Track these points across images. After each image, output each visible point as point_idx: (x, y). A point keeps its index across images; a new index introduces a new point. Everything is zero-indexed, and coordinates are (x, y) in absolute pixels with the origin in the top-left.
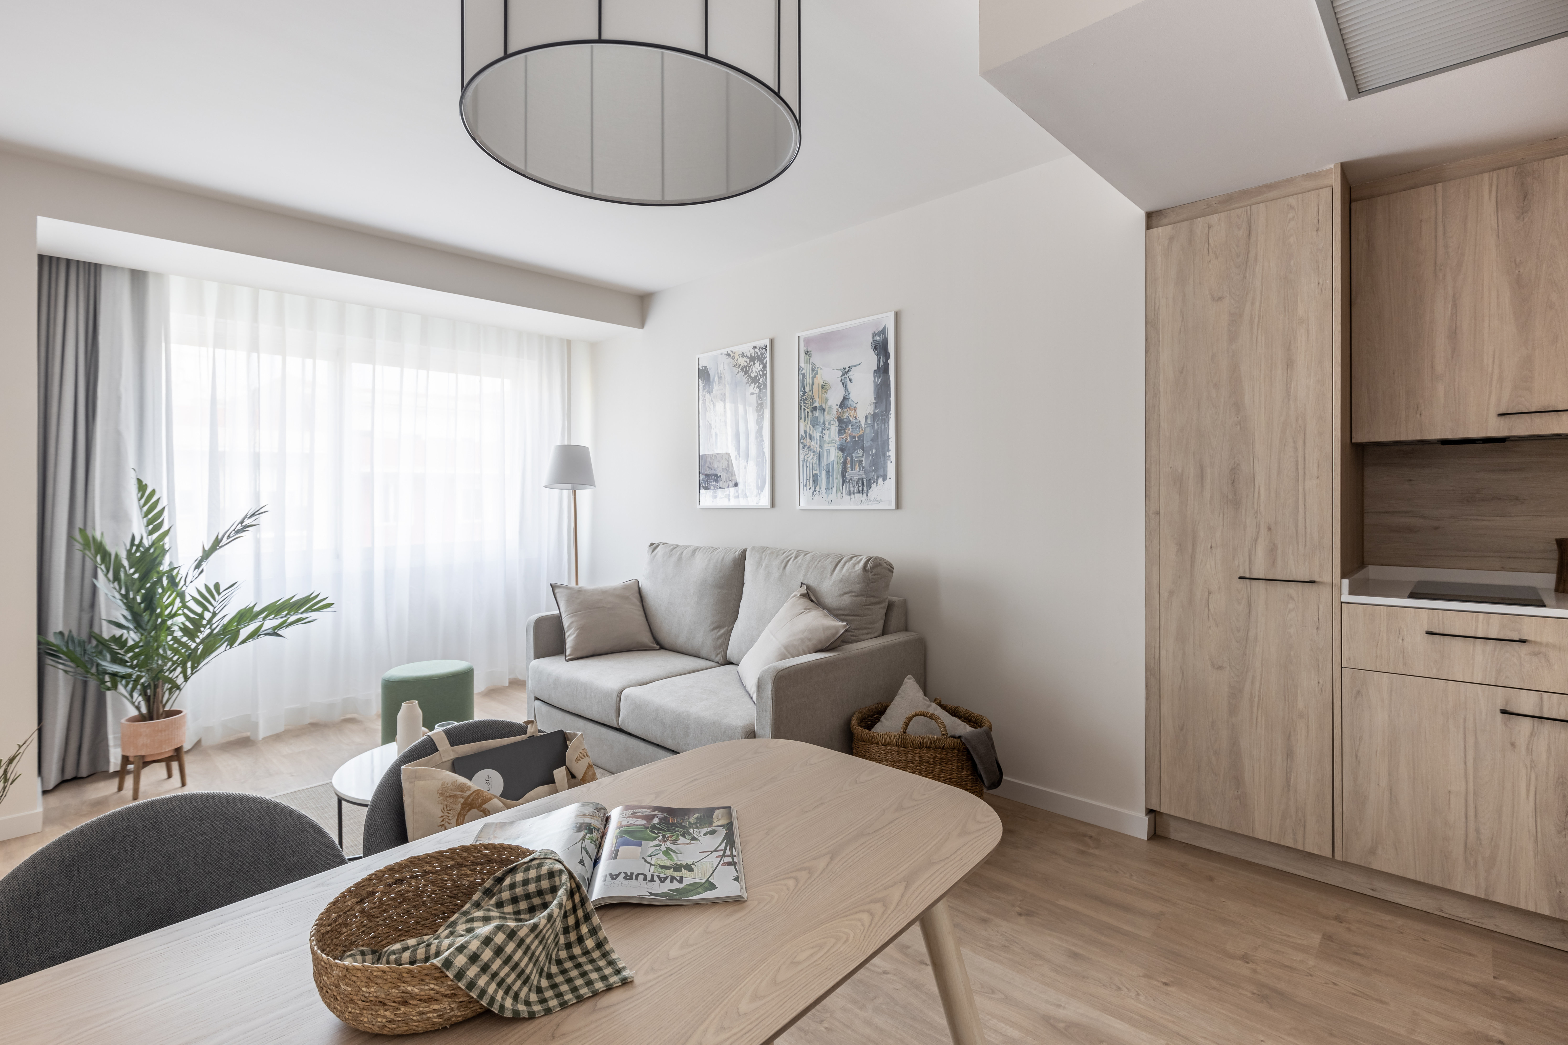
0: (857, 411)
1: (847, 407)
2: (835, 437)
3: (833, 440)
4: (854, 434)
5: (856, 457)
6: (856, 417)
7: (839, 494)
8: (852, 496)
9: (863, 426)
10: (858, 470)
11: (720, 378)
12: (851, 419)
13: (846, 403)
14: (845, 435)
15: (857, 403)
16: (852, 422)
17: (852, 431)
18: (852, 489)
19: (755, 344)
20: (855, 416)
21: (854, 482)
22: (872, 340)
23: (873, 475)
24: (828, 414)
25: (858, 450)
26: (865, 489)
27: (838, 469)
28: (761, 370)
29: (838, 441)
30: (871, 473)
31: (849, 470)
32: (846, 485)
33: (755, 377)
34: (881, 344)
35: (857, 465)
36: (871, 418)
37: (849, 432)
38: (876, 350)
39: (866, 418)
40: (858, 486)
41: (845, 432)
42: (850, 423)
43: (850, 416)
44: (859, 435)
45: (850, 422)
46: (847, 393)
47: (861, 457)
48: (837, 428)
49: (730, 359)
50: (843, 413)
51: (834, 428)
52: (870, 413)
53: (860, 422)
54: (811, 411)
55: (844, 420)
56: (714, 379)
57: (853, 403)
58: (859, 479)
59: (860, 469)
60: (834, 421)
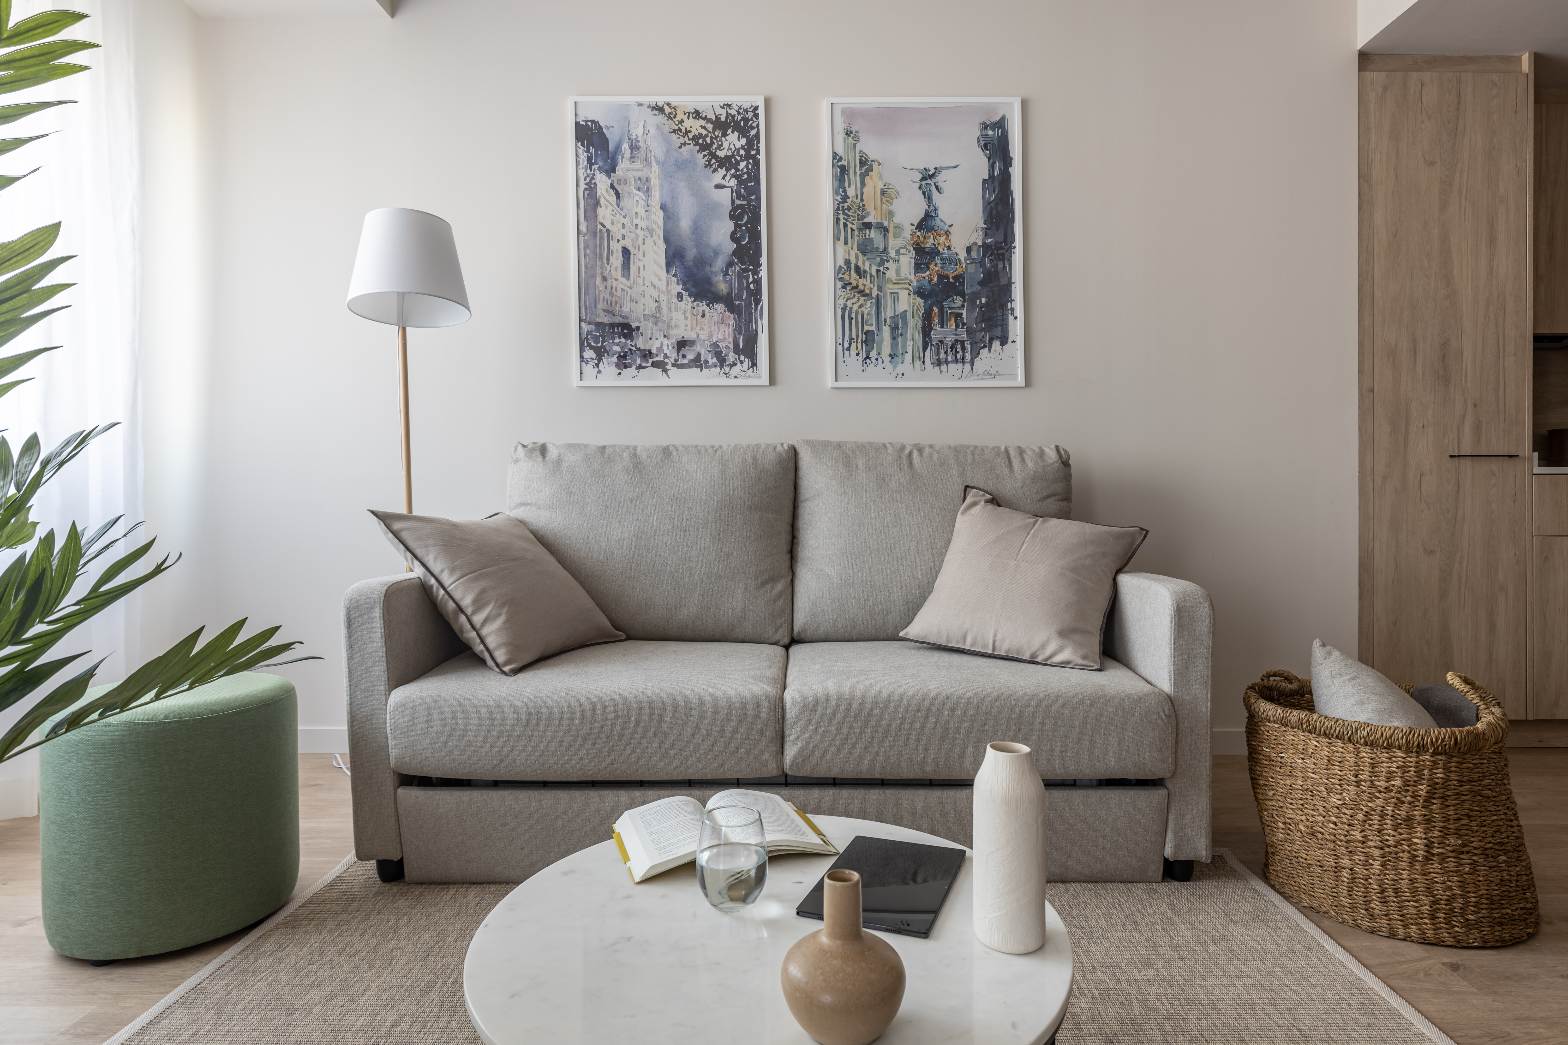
0: (952, 237)
1: (932, 229)
2: (908, 274)
3: (906, 279)
4: (945, 272)
5: (950, 308)
6: (949, 247)
7: (918, 364)
8: (944, 367)
9: (963, 261)
10: (954, 327)
11: (634, 147)
12: (941, 249)
13: (930, 223)
14: (928, 273)
15: (951, 226)
16: (942, 253)
17: (941, 268)
18: (942, 356)
19: (728, 99)
20: (947, 245)
21: (947, 345)
22: (979, 134)
23: (983, 337)
24: (895, 237)
25: (955, 297)
26: (968, 356)
27: (914, 324)
28: (743, 147)
29: (915, 280)
30: (978, 334)
31: (937, 328)
32: (931, 349)
33: (728, 158)
34: (996, 142)
35: (953, 320)
36: (978, 251)
37: (937, 268)
38: (987, 149)
39: (969, 250)
40: (954, 351)
41: (928, 268)
42: (938, 256)
43: (939, 244)
44: (955, 274)
45: (938, 253)
46: (932, 207)
47: (959, 308)
48: (913, 261)
49: (661, 118)
50: (925, 238)
51: (907, 262)
52: (975, 243)
53: (957, 254)
54: (859, 229)
55: (927, 250)
56: (618, 147)
57: (942, 224)
58: (957, 341)
59: (957, 326)
60: (907, 249)
